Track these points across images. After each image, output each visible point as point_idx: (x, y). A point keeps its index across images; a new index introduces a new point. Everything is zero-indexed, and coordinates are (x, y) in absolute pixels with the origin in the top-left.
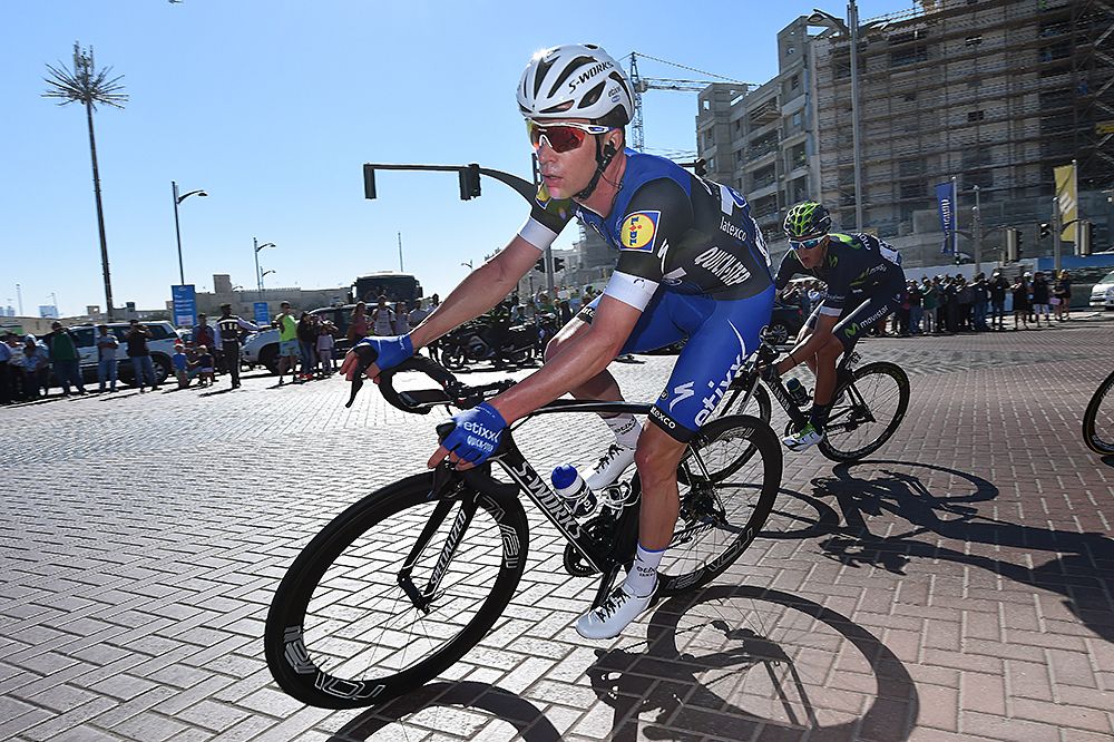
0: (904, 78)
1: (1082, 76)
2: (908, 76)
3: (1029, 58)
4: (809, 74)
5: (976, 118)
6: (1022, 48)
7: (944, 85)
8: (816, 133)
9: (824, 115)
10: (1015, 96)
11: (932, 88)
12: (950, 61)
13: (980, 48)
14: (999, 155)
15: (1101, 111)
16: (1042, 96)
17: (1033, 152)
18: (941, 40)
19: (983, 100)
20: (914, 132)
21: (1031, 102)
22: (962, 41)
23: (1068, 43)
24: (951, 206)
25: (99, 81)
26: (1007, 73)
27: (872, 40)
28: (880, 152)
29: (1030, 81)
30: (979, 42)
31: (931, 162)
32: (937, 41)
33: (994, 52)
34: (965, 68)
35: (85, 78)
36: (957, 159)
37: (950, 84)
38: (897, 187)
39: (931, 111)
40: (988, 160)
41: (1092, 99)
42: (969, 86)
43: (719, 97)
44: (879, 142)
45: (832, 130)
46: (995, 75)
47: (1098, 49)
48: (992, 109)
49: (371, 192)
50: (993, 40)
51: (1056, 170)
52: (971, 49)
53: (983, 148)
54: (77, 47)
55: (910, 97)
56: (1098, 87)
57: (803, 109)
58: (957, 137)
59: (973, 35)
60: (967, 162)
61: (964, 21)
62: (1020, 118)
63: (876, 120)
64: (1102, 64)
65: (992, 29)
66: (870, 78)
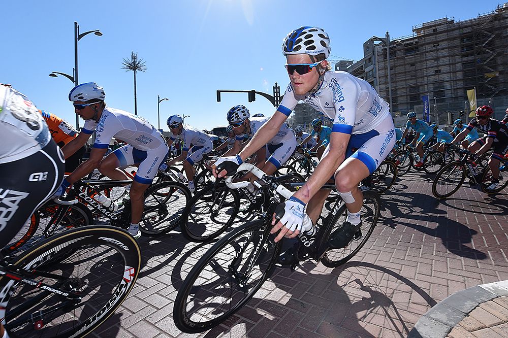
0: (410, 58)
1: (479, 56)
2: (411, 58)
3: (458, 51)
4: (375, 57)
5: (438, 72)
6: (455, 47)
7: (425, 60)
8: (378, 78)
9: (380, 72)
10: (452, 64)
11: (421, 62)
12: (427, 52)
13: (438, 47)
14: (447, 85)
15: (486, 69)
16: (463, 64)
17: (460, 84)
18: (423, 45)
19: (441, 66)
20: (415, 77)
21: (459, 66)
22: (432, 45)
23: (472, 45)
24: (428, 105)
25: (138, 64)
26: (449, 56)
27: (398, 45)
28: (402, 84)
29: (458, 59)
30: (438, 45)
31: (421, 88)
32: (422, 45)
33: (444, 49)
34: (433, 54)
35: (134, 63)
36: (431, 87)
37: (428, 60)
38: (408, 97)
39: (421, 70)
40: (443, 87)
41: (482, 65)
42: (435, 61)
43: (343, 66)
44: (401, 81)
45: (383, 77)
46: (445, 57)
47: (484, 47)
48: (443, 69)
49: (219, 100)
50: (443, 45)
51: (468, 91)
52: (435, 48)
53: (441, 83)
54: (132, 53)
55: (412, 65)
56: (485, 61)
57: (373, 70)
58: (430, 79)
59: (436, 43)
60: (435, 88)
61: (432, 38)
62: (454, 72)
63: (400, 73)
64: (485, 53)
65: (443, 41)
66: (397, 59)
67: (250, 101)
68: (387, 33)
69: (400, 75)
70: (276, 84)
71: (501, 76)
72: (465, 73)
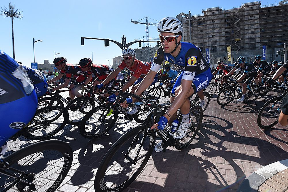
0: (200, 27)
1: (232, 29)
3: (223, 25)
5: (214, 36)
6: (222, 23)
7: (208, 29)
8: (184, 37)
9: (185, 33)
10: (221, 32)
11: (205, 30)
12: (209, 25)
14: (218, 43)
15: (235, 36)
16: (225, 33)
17: (224, 43)
20: (202, 38)
21: (224, 34)
22: (211, 21)
23: (230, 23)
24: (209, 53)
25: (15, 12)
26: (219, 28)
27: (194, 19)
28: (196, 41)
29: (223, 30)
31: (205, 44)
32: (206, 21)
33: (217, 24)
34: (211, 26)
36: (210, 44)
39: (205, 34)
40: (216, 44)
41: (234, 34)
42: (212, 30)
44: (196, 39)
46: (217, 28)
47: (235, 25)
48: (216, 34)
51: (228, 47)
52: (213, 23)
53: (215, 42)
54: (10, 4)
56: (235, 32)
58: (210, 40)
59: (213, 20)
60: (212, 44)
61: (211, 17)
62: (221, 37)
63: (195, 35)
64: (236, 28)
65: (217, 19)
66: (194, 27)
67: (106, 46)
68: (190, 11)
69: (195, 36)
70: (124, 36)
71: (242, 41)
72: (227, 38)
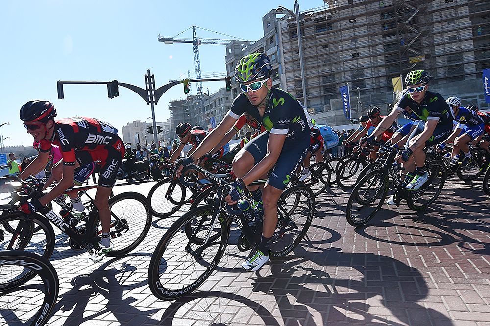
0: (322, 38)
1: (402, 36)
2: (324, 37)
3: (378, 29)
4: (278, 36)
5: (356, 56)
6: (375, 24)
7: (341, 41)
8: (283, 64)
9: (286, 55)
10: (373, 46)
11: (335, 42)
12: (342, 30)
13: (355, 24)
14: (367, 73)
15: (411, 53)
16: (385, 46)
17: (382, 71)
18: (338, 20)
19: (359, 48)
20: (329, 62)
21: (380, 49)
22: (347, 21)
23: (394, 22)
24: (348, 97)
26: (368, 35)
27: (306, 20)
28: (313, 72)
29: (379, 39)
30: (355, 21)
31: (337, 76)
32: (336, 21)
33: (362, 26)
34: (350, 33)
36: (349, 74)
37: (343, 40)
38: (322, 89)
39: (336, 53)
40: (363, 75)
41: (407, 47)
42: (352, 41)
43: (236, 47)
44: (312, 67)
45: (290, 62)
46: (363, 36)
47: (407, 24)
48: (362, 52)
51: (393, 79)
52: (352, 25)
53: (360, 70)
56: (409, 42)
57: (276, 52)
58: (348, 65)
59: (352, 18)
60: (353, 76)
61: (348, 12)
62: (375, 56)
63: (311, 57)
64: (409, 32)
65: (360, 15)
66: (307, 38)
67: (111, 96)
69: (311, 60)
70: (149, 71)
71: (428, 61)
72: (388, 58)
